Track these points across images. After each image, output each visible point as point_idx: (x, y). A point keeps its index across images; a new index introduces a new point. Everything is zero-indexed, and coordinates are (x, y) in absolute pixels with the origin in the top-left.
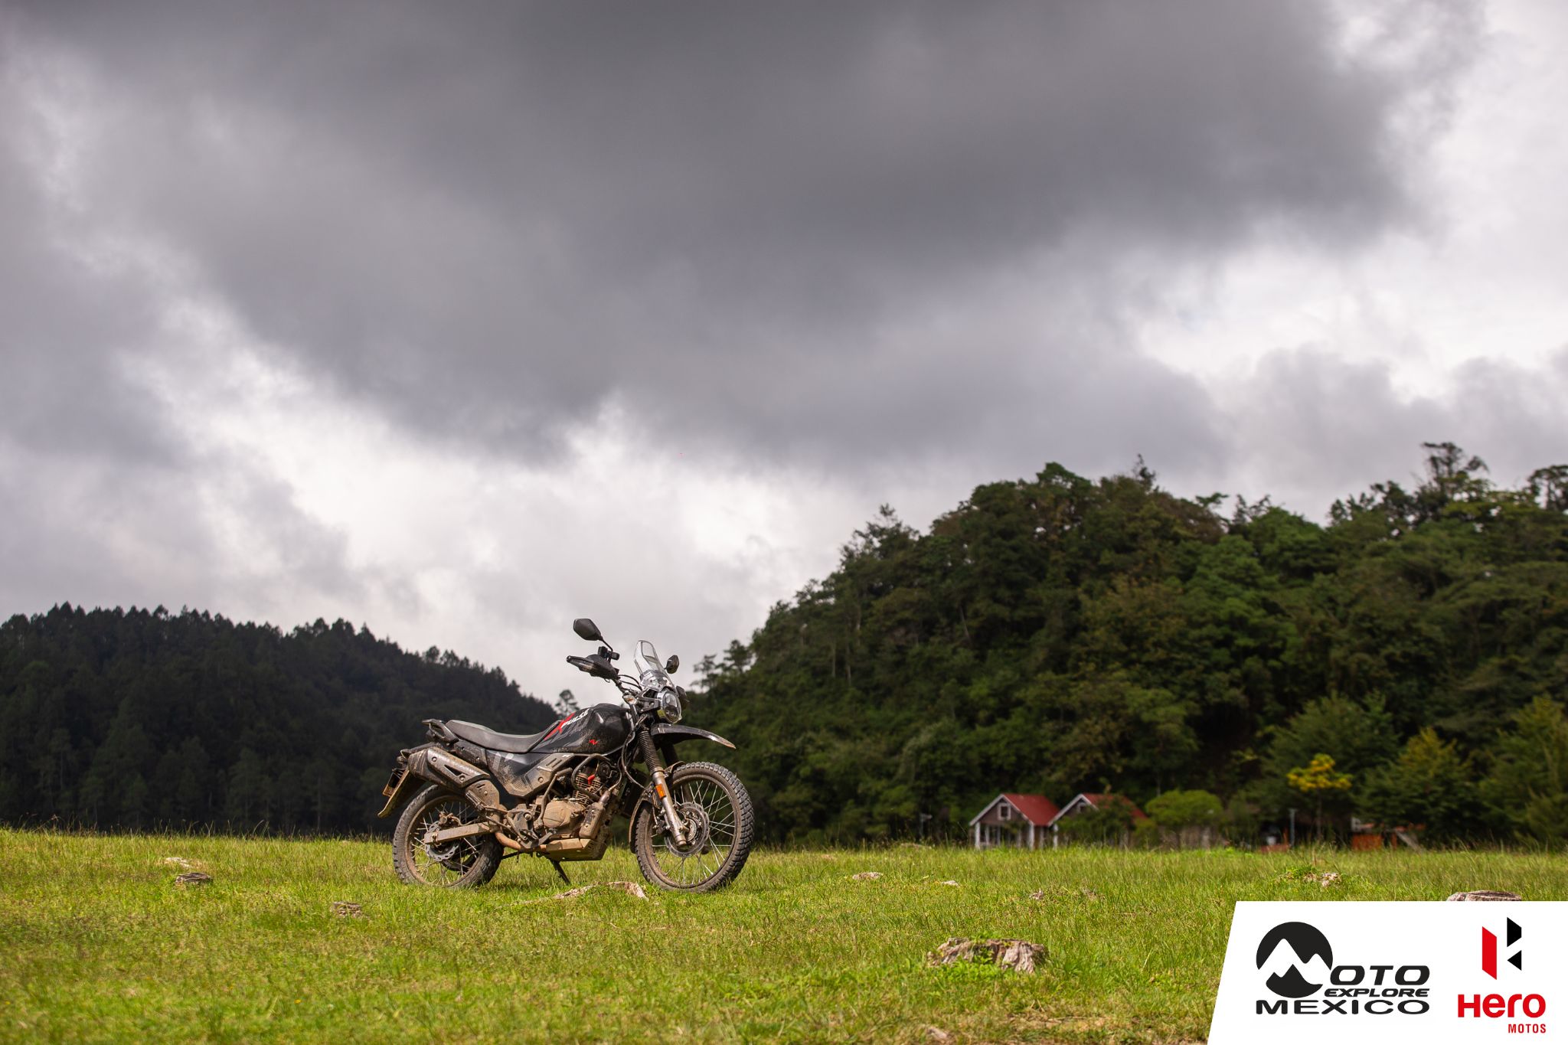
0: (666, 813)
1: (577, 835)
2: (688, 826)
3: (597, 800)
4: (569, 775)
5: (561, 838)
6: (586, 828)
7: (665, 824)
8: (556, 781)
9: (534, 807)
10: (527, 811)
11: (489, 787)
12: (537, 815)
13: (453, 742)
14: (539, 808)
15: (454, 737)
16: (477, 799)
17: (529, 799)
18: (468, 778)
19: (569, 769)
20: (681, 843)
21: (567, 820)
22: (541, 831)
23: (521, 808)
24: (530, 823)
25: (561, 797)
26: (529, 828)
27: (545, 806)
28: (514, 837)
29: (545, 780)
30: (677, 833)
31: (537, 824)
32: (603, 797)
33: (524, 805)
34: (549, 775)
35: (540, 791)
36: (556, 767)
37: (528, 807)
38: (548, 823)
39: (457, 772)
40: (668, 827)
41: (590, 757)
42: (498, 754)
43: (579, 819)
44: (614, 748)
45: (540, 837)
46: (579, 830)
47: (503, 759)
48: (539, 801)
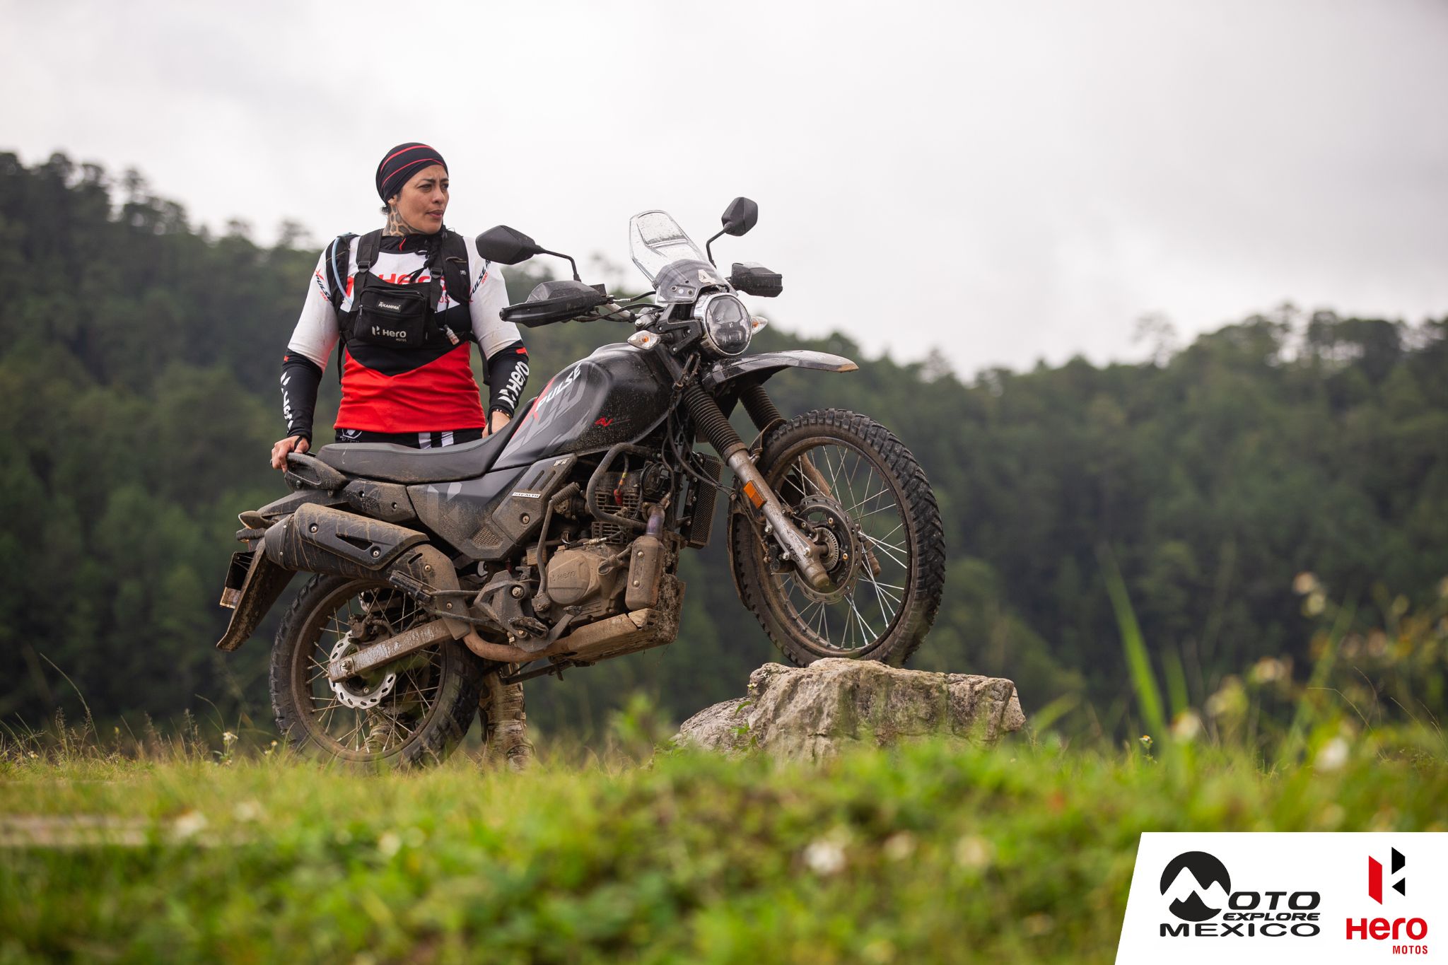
0: (774, 529)
1: (621, 608)
2: (821, 542)
3: (641, 532)
4: (577, 496)
5: (588, 621)
6: (636, 585)
7: (781, 551)
8: (554, 514)
9: (526, 571)
10: (516, 583)
11: (431, 557)
12: (534, 586)
13: (339, 489)
14: (534, 570)
15: (343, 477)
16: (413, 582)
17: (512, 560)
18: (386, 549)
19: (573, 485)
20: (818, 579)
21: (593, 583)
22: (553, 609)
23: (501, 581)
24: (525, 602)
25: (574, 541)
26: (526, 613)
27: (546, 564)
28: (503, 640)
29: (534, 517)
30: (804, 562)
31: (539, 602)
32: (652, 522)
33: (505, 573)
34: (539, 507)
35: (530, 538)
36: (550, 485)
37: (515, 574)
38: (558, 596)
39: (362, 543)
40: (786, 555)
41: (612, 450)
42: (431, 489)
43: (619, 572)
44: (654, 420)
45: (551, 626)
46: (622, 595)
47: (443, 495)
48: (532, 557)
